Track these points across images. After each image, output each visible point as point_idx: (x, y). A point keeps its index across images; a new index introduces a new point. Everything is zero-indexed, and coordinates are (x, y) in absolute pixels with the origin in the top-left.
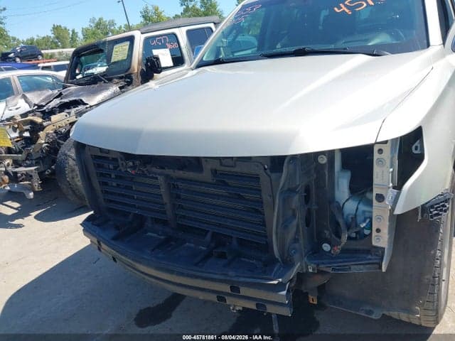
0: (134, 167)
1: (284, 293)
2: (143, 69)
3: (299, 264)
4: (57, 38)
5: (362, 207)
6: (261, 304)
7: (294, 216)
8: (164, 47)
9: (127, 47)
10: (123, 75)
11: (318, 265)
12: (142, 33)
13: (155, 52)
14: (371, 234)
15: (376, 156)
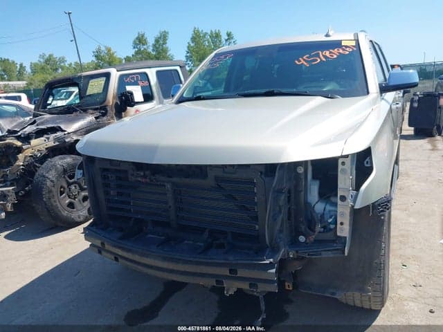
0: (145, 177)
1: (274, 271)
2: (117, 103)
3: (283, 250)
4: (4, 71)
5: (329, 208)
6: (254, 283)
7: (280, 212)
8: (136, 84)
9: (103, 82)
10: (99, 107)
11: (297, 252)
12: (118, 71)
13: (129, 88)
14: (336, 227)
15: (340, 167)
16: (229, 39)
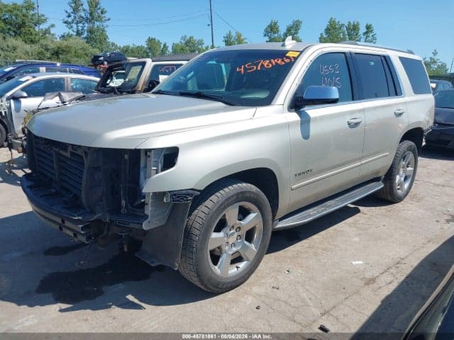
4: (149, 49)
9: (139, 70)
10: (130, 90)
12: (153, 61)
16: (367, 33)
